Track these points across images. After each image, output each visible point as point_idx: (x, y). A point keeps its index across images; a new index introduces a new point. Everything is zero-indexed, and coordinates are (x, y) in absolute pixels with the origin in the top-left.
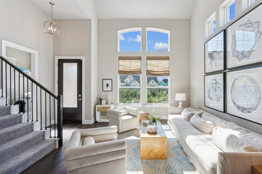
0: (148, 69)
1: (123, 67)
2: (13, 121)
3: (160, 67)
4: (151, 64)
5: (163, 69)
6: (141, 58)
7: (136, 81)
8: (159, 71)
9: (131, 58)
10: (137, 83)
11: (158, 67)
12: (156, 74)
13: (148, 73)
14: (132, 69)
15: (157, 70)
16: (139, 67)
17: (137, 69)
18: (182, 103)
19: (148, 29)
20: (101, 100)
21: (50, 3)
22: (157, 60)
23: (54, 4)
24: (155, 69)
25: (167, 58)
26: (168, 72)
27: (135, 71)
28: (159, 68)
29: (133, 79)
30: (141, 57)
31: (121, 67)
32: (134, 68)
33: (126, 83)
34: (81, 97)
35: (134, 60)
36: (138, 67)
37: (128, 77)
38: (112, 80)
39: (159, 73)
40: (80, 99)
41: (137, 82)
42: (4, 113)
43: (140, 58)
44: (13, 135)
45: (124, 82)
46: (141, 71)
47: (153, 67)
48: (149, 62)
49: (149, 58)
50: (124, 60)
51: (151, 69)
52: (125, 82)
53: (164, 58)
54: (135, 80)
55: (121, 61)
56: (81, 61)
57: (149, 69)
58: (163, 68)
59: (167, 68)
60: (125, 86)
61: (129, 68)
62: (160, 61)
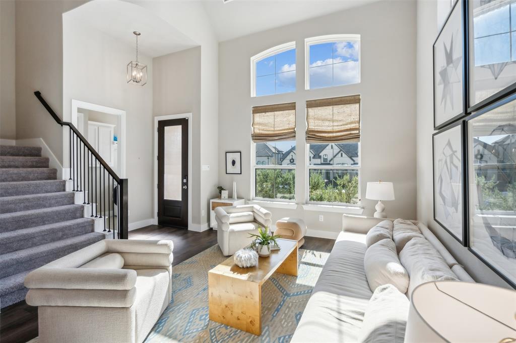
0: (310, 127)
1: (260, 127)
2: (70, 214)
3: (337, 121)
4: (316, 116)
5: (343, 125)
6: (295, 106)
7: (343, 154)
8: (334, 130)
9: (276, 106)
10: (346, 158)
11: (333, 121)
12: (328, 137)
13: (309, 137)
14: (278, 129)
15: (329, 129)
16: (291, 125)
17: (287, 129)
18: (383, 205)
19: (310, 41)
20: (221, 189)
21: (135, 33)
22: (331, 107)
23: (140, 34)
24: (325, 126)
25: (355, 100)
26: (358, 132)
27: (283, 133)
28: (335, 124)
29: (339, 150)
30: (295, 103)
31: (258, 127)
32: (281, 127)
33: (324, 158)
34: (187, 184)
35: (281, 110)
36: (289, 124)
37: (327, 148)
38: (240, 152)
39: (334, 135)
40: (185, 187)
41: (346, 156)
42: (65, 201)
43: (292, 106)
44: (60, 234)
45: (320, 157)
46: (294, 132)
47: (320, 123)
48: (312, 111)
49: (311, 104)
50: (264, 114)
51: (316, 128)
52: (322, 156)
53: (347, 101)
54: (342, 152)
55: (258, 114)
56: (187, 120)
57: (312, 127)
58: (344, 123)
59: (355, 123)
60: (322, 164)
61: (273, 129)
62: (337, 109)
